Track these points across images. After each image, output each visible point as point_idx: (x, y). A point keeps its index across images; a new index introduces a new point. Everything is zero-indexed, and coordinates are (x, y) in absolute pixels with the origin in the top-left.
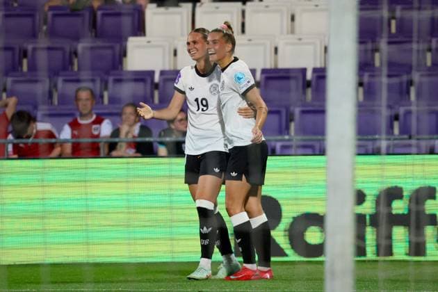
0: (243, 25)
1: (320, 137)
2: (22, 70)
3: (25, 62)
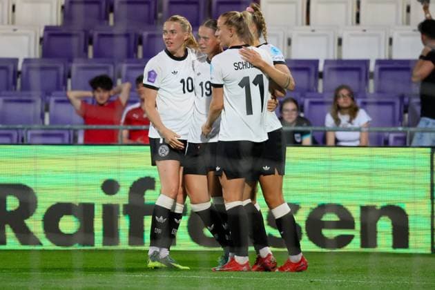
0: (358, 15)
2: (137, 56)
3: (140, 48)
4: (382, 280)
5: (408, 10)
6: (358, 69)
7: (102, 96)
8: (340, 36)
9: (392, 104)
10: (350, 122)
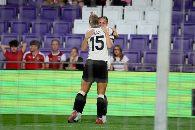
0: (123, 16)
1: (154, 64)
3: (31, 29)
4: (131, 128)
5: (144, 13)
6: (123, 39)
7: (14, 49)
8: (116, 24)
9: (137, 53)
10: (120, 61)
